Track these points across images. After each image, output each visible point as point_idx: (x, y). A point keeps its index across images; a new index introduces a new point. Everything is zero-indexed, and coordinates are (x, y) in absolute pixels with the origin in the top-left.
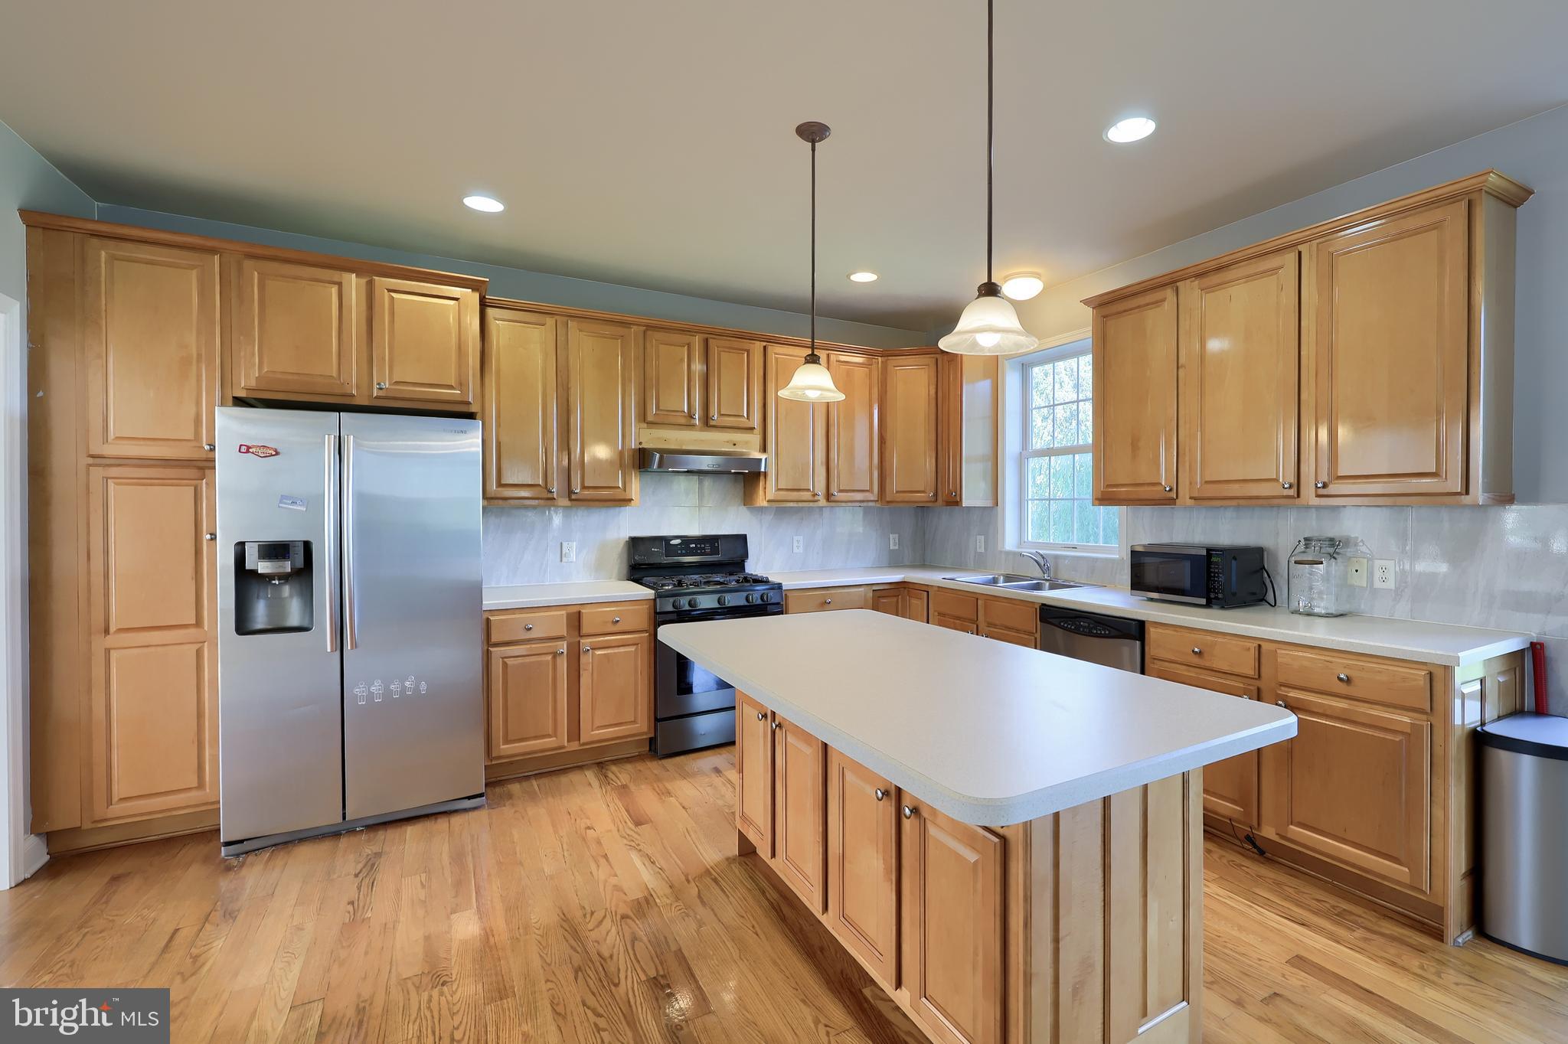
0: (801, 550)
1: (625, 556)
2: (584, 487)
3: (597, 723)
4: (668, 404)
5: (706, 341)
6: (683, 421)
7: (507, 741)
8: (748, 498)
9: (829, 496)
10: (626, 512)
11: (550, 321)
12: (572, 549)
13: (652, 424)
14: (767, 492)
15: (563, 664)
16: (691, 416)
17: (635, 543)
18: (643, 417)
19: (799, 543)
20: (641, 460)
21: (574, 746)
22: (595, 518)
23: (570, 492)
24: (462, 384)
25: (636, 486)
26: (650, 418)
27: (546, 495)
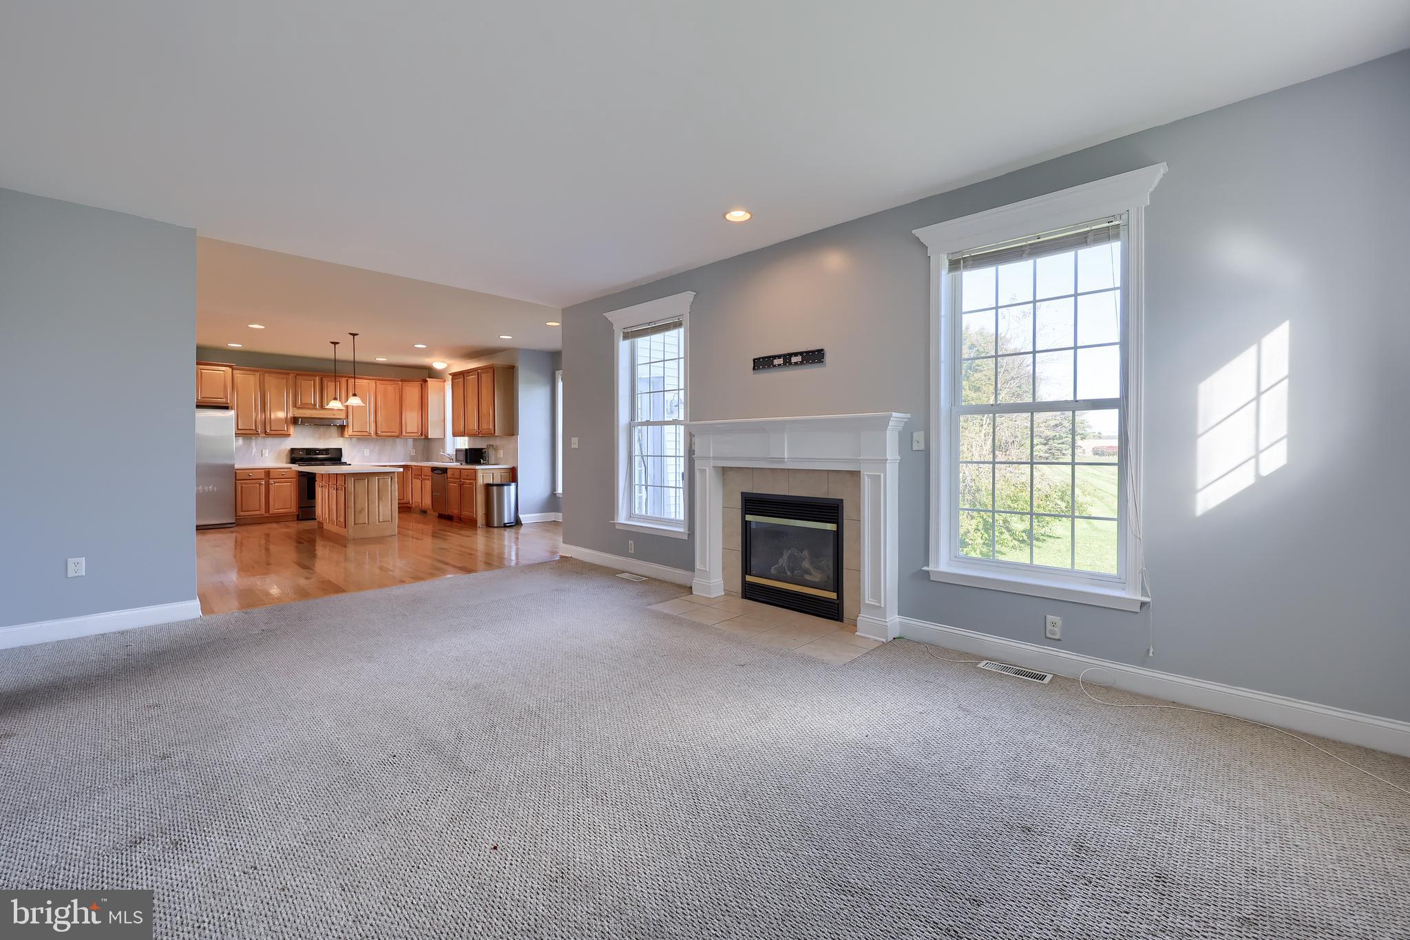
0: (368, 454)
1: (289, 455)
2: (271, 430)
3: (276, 507)
4: (306, 400)
5: (322, 379)
6: (312, 407)
7: (242, 511)
8: (342, 435)
9: (376, 434)
10: (289, 439)
11: (258, 374)
12: (266, 453)
13: (299, 408)
14: (349, 432)
15: (263, 488)
16: (315, 405)
17: (293, 450)
18: (295, 405)
19: (367, 452)
20: (295, 421)
21: (267, 515)
22: (276, 441)
23: (266, 432)
24: (227, 398)
25: (292, 430)
26: (298, 406)
27: (256, 433)
